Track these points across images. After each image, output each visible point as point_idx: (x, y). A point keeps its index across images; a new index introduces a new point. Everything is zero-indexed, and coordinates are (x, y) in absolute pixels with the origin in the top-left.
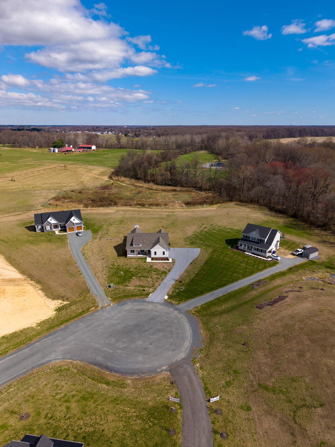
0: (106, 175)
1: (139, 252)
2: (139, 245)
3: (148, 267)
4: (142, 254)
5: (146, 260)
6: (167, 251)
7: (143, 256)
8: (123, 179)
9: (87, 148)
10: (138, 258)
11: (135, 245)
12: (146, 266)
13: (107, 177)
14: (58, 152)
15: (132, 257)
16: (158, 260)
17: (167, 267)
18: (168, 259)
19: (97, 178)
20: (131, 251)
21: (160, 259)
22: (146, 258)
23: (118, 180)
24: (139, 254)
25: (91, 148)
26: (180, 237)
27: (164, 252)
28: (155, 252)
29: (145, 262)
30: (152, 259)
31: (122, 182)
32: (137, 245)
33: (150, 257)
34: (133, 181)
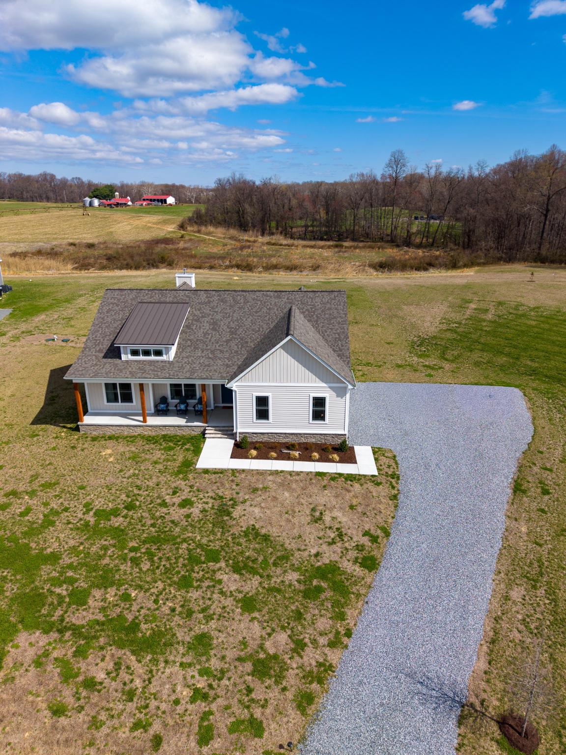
0: (174, 223)
1: (164, 400)
2: (158, 353)
3: (196, 511)
4: (180, 413)
5: (197, 451)
6: (341, 392)
7: (180, 421)
8: (211, 229)
9: (158, 201)
10: (150, 440)
11: (135, 353)
12: (185, 503)
13: (173, 226)
14: (99, 205)
15: (109, 432)
16: (282, 457)
17: (344, 518)
18: (344, 452)
19: (151, 227)
20: (111, 388)
21: (290, 447)
22: (196, 443)
23: (199, 232)
24: (159, 412)
25: (165, 201)
26: (390, 340)
27: (319, 403)
28: (262, 402)
29: (188, 466)
30: (241, 449)
31: (209, 234)
32: (147, 353)
33: (229, 432)
34: (233, 232)
